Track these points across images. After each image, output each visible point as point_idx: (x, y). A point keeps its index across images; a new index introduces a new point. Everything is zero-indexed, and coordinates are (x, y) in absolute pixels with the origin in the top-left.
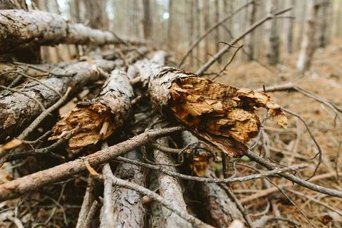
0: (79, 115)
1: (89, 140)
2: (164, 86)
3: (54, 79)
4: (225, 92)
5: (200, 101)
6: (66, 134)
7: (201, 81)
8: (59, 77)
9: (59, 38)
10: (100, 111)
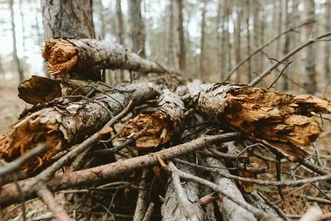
0: (145, 120)
1: (151, 143)
2: (219, 96)
3: (118, 94)
4: (281, 100)
5: (255, 108)
6: (134, 135)
7: (256, 90)
8: (122, 92)
9: (120, 62)
10: (161, 117)
